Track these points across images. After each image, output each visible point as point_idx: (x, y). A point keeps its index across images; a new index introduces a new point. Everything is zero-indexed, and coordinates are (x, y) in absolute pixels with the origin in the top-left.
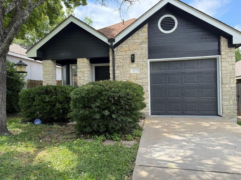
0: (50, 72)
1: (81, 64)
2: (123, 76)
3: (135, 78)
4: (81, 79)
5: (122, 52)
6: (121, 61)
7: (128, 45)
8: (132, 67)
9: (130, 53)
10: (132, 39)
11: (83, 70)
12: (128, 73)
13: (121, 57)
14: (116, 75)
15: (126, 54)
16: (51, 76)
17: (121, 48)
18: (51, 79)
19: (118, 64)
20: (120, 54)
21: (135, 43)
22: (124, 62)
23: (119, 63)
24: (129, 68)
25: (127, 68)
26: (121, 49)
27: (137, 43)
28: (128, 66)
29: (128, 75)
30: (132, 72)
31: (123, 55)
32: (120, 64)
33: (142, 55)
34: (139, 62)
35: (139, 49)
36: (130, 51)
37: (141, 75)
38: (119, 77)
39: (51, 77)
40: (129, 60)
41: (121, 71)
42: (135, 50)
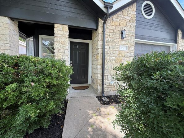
0: (7, 36)
1: (60, 32)
2: (112, 53)
3: (124, 55)
4: (60, 51)
5: (113, 25)
6: (111, 36)
7: (118, 20)
8: (121, 44)
9: (120, 29)
10: (122, 14)
11: (62, 41)
12: (117, 50)
13: (111, 31)
14: (106, 50)
15: (116, 28)
16: (7, 42)
17: (112, 21)
18: (9, 48)
19: (107, 39)
20: (110, 27)
21: (126, 20)
22: (114, 37)
23: (109, 37)
24: (118, 45)
25: (117, 45)
26: (111, 23)
27: (127, 20)
28: (117, 42)
29: (117, 52)
30: (120, 50)
31: (113, 29)
32: (110, 39)
33: (131, 33)
34: (128, 40)
35: (128, 26)
36: (120, 27)
37: (128, 53)
38: (108, 53)
39: (8, 45)
40: (119, 36)
41: (111, 46)
42: (125, 26)
